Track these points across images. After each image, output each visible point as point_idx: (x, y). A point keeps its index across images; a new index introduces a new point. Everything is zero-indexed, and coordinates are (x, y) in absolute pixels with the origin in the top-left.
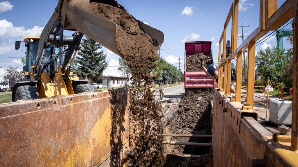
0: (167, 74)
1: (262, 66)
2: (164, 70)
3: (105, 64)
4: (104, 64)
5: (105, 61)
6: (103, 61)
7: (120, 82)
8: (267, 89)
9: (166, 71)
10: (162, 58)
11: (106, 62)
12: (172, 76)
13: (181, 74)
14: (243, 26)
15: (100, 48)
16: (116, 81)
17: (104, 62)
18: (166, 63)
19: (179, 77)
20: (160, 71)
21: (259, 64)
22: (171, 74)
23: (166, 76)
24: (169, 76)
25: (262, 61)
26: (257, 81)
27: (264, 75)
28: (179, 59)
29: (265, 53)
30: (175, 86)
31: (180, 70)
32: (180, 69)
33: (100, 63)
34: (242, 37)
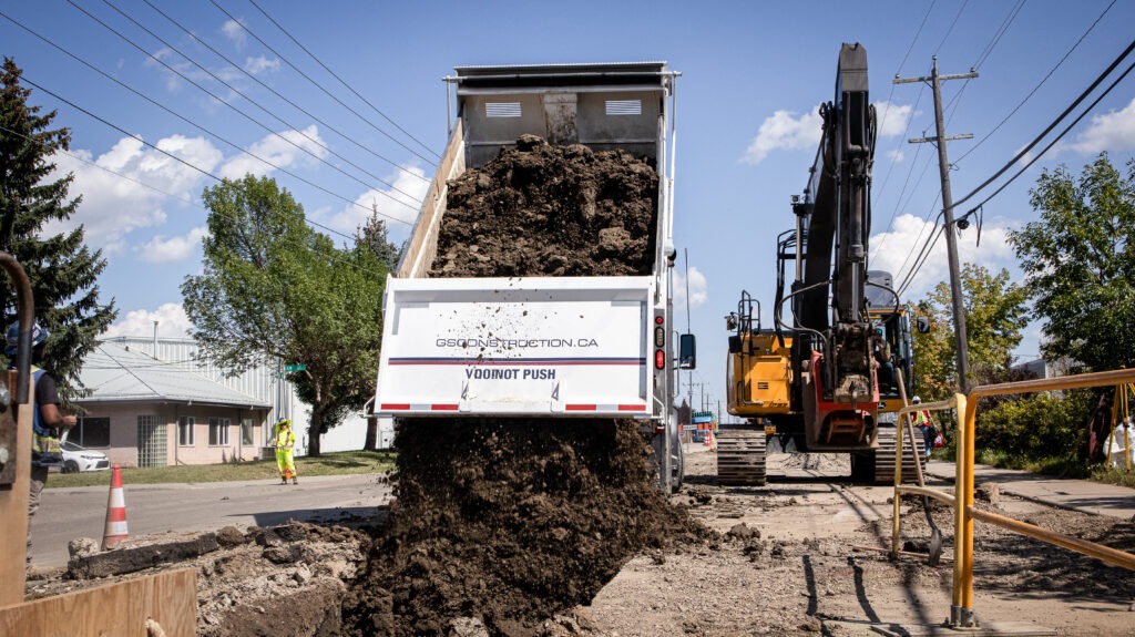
3: (96, 317)
4: (91, 313)
5: (93, 294)
6: (80, 294)
7: (234, 431)
8: (1116, 448)
11: (102, 302)
14: (940, 74)
15: (60, 216)
16: (201, 431)
17: (88, 302)
25: (1065, 258)
26: (1041, 406)
29: (1088, 200)
33: (58, 306)
34: (936, 143)
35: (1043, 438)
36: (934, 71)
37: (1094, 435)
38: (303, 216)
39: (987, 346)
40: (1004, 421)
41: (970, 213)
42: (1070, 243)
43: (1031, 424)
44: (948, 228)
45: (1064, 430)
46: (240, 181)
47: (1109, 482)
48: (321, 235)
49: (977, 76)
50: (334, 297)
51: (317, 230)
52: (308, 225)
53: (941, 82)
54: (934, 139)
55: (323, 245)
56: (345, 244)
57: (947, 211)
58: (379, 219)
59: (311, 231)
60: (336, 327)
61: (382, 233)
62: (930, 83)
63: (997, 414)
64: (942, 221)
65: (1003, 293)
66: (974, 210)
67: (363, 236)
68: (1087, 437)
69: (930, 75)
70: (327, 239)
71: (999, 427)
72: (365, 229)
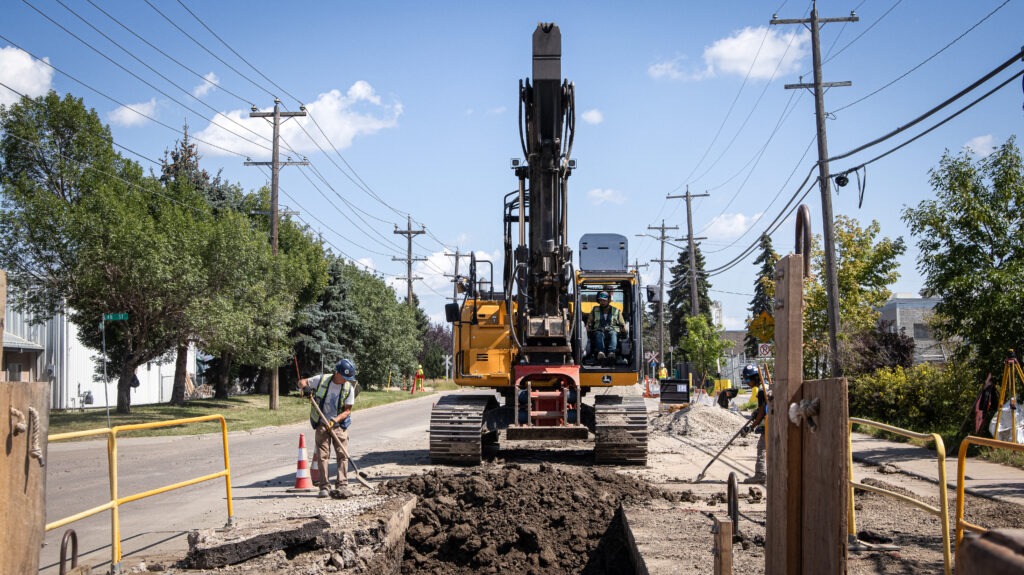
0: (324, 325)
1: (960, 273)
2: (305, 296)
8: (1002, 427)
9: (316, 306)
10: (294, 219)
12: (357, 342)
13: (419, 327)
14: (820, 16)
18: (318, 251)
19: (407, 345)
20: (273, 302)
21: (941, 256)
22: (354, 332)
23: (319, 339)
24: (341, 341)
25: (959, 237)
27: (975, 333)
28: (409, 234)
29: (988, 183)
30: (374, 408)
31: (416, 302)
32: (412, 300)
34: (813, 90)
35: (922, 409)
36: (813, 13)
37: (980, 414)
38: (110, 140)
39: (855, 303)
40: (882, 388)
41: (850, 171)
42: (966, 224)
43: (913, 395)
44: (823, 181)
45: (946, 403)
46: (41, 98)
47: (996, 462)
48: (129, 162)
49: (857, 19)
50: (162, 239)
51: (125, 155)
52: (116, 149)
53: (820, 25)
54: (810, 85)
55: (132, 173)
56: (151, 170)
57: (822, 162)
58: (190, 143)
59: (118, 157)
60: (163, 272)
61: (193, 159)
62: (809, 25)
63: (874, 381)
64: (817, 172)
65: (872, 246)
66: (856, 169)
67: (171, 162)
68: (973, 414)
69: (809, 16)
70: (136, 166)
71: (876, 394)
72: (173, 153)
